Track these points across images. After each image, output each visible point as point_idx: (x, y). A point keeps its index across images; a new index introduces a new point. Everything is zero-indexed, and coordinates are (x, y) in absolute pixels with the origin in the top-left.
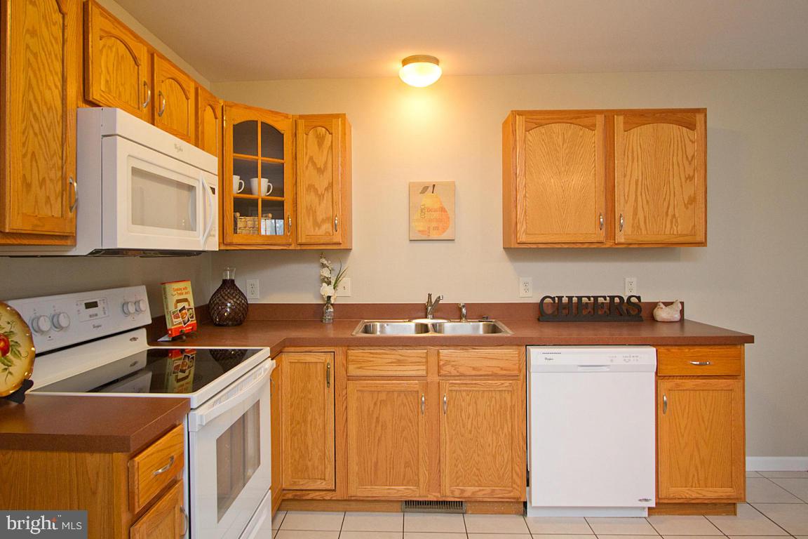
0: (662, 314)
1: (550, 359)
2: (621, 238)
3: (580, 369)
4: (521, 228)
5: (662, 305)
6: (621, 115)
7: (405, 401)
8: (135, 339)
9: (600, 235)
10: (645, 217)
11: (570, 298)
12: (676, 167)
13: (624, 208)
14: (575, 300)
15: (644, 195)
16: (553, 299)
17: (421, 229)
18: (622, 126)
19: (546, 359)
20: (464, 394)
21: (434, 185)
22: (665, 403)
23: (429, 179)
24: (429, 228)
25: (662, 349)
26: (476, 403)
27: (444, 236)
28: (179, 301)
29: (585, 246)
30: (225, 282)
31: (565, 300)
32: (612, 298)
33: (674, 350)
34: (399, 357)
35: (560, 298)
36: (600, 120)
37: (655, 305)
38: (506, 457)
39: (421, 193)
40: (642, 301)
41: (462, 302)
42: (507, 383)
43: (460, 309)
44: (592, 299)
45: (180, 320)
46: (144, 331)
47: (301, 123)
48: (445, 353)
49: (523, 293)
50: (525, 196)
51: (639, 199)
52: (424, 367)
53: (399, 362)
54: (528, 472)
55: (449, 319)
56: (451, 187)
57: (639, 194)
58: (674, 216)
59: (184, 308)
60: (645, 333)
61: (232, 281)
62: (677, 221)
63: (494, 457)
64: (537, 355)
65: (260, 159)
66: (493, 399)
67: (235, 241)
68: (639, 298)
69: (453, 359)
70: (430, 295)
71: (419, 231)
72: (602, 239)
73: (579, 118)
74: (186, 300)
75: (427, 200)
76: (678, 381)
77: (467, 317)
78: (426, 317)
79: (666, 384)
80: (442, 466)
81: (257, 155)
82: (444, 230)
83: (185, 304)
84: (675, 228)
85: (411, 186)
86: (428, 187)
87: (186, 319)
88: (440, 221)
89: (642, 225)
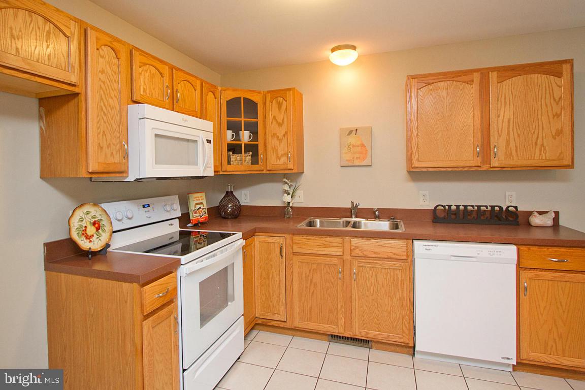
0: (536, 220)
1: (429, 250)
2: (495, 163)
3: (453, 258)
4: (415, 157)
5: (536, 214)
6: (494, 71)
7: (329, 270)
8: (172, 225)
9: (479, 160)
10: (516, 147)
11: (458, 207)
12: (544, 107)
13: (498, 143)
14: (462, 208)
15: (515, 130)
16: (444, 207)
17: (348, 159)
18: (495, 79)
19: (426, 249)
20: (368, 269)
21: (357, 130)
22: (526, 288)
23: (353, 125)
24: (353, 158)
25: (523, 248)
26: (376, 275)
27: (364, 163)
28: (197, 204)
29: (466, 169)
30: (227, 192)
31: (453, 208)
32: (493, 207)
33: (535, 248)
34: (324, 242)
35: (450, 206)
36: (476, 77)
37: (530, 213)
38: (398, 313)
39: (348, 135)
40: (519, 210)
41: (375, 207)
42: (398, 264)
43: (374, 213)
44: (476, 208)
45: (198, 214)
46: (178, 220)
47: (268, 96)
48: (355, 241)
49: (422, 202)
50: (417, 135)
52: (341, 250)
53: (324, 246)
55: (366, 218)
56: (370, 131)
57: (511, 129)
58: (542, 145)
59: (200, 208)
60: (522, 235)
61: (232, 192)
62: (545, 149)
63: (390, 313)
64: (419, 246)
65: (243, 120)
66: (389, 274)
67: (228, 169)
68: (516, 208)
69: (360, 246)
70: (352, 203)
71: (347, 160)
72: (479, 164)
73: (460, 76)
74: (202, 203)
75: (352, 140)
76: (538, 272)
77: (379, 218)
78: (351, 217)
79: (525, 275)
80: (353, 315)
81: (241, 118)
82: (364, 159)
83: (201, 206)
84: (544, 155)
85: (342, 130)
86: (352, 131)
87: (202, 214)
88: (361, 153)
89: (514, 153)
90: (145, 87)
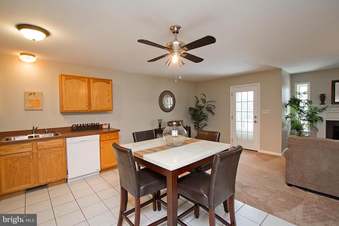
0: (104, 127)
1: (72, 141)
2: (92, 109)
3: (81, 142)
4: (64, 107)
5: (104, 125)
6: (92, 79)
7: (24, 159)
9: (87, 108)
10: (98, 104)
11: (81, 125)
12: (105, 92)
13: (93, 102)
14: (82, 125)
16: (76, 125)
17: (29, 106)
18: (92, 82)
20: (46, 154)
21: (34, 93)
22: (102, 147)
23: (32, 91)
24: (33, 106)
25: (101, 135)
26: (50, 155)
27: (38, 109)
29: (83, 111)
32: (92, 124)
33: (104, 135)
34: (21, 146)
35: (78, 125)
37: (103, 125)
38: (60, 168)
39: (29, 95)
40: (100, 124)
41: (46, 128)
42: (60, 149)
43: (45, 130)
44: (87, 124)
48: (39, 143)
49: (66, 124)
50: (65, 98)
51: (97, 100)
52: (32, 148)
53: (22, 148)
54: (67, 171)
55: (41, 134)
56: (41, 94)
57: (97, 98)
58: (105, 104)
60: (100, 131)
63: (57, 169)
64: (68, 140)
66: (56, 154)
68: (99, 123)
69: (42, 144)
70: (34, 127)
72: (88, 109)
73: (81, 78)
75: (32, 97)
76: (105, 141)
77: (48, 133)
78: (33, 134)
79: (102, 143)
80: (39, 175)
82: (39, 107)
84: (106, 107)
85: (25, 93)
86: (32, 93)
88: (36, 104)
89: (98, 106)
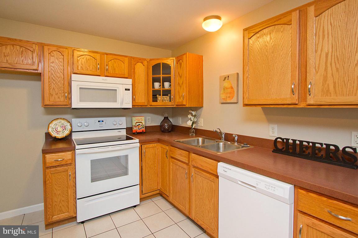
1: (226, 171)
8: (120, 132)
9: (294, 99)
13: (314, 78)
15: (333, 64)
16: (283, 139)
18: (313, 14)
19: (224, 171)
20: (199, 176)
21: (228, 76)
23: (226, 74)
24: (226, 97)
29: (285, 106)
30: (165, 118)
31: (291, 141)
32: (328, 145)
34: (181, 153)
35: (288, 140)
44: (311, 144)
45: (137, 128)
46: (125, 130)
48: (193, 155)
49: (271, 133)
51: (329, 68)
56: (236, 76)
57: (329, 65)
59: (139, 125)
61: (167, 117)
65: (161, 76)
66: (208, 184)
67: (152, 104)
71: (223, 99)
72: (294, 102)
73: (280, 19)
74: (141, 122)
75: (226, 84)
82: (232, 98)
83: (141, 124)
85: (221, 77)
86: (226, 77)
87: (140, 128)
88: (230, 93)
89: (332, 90)
90: (82, 66)
